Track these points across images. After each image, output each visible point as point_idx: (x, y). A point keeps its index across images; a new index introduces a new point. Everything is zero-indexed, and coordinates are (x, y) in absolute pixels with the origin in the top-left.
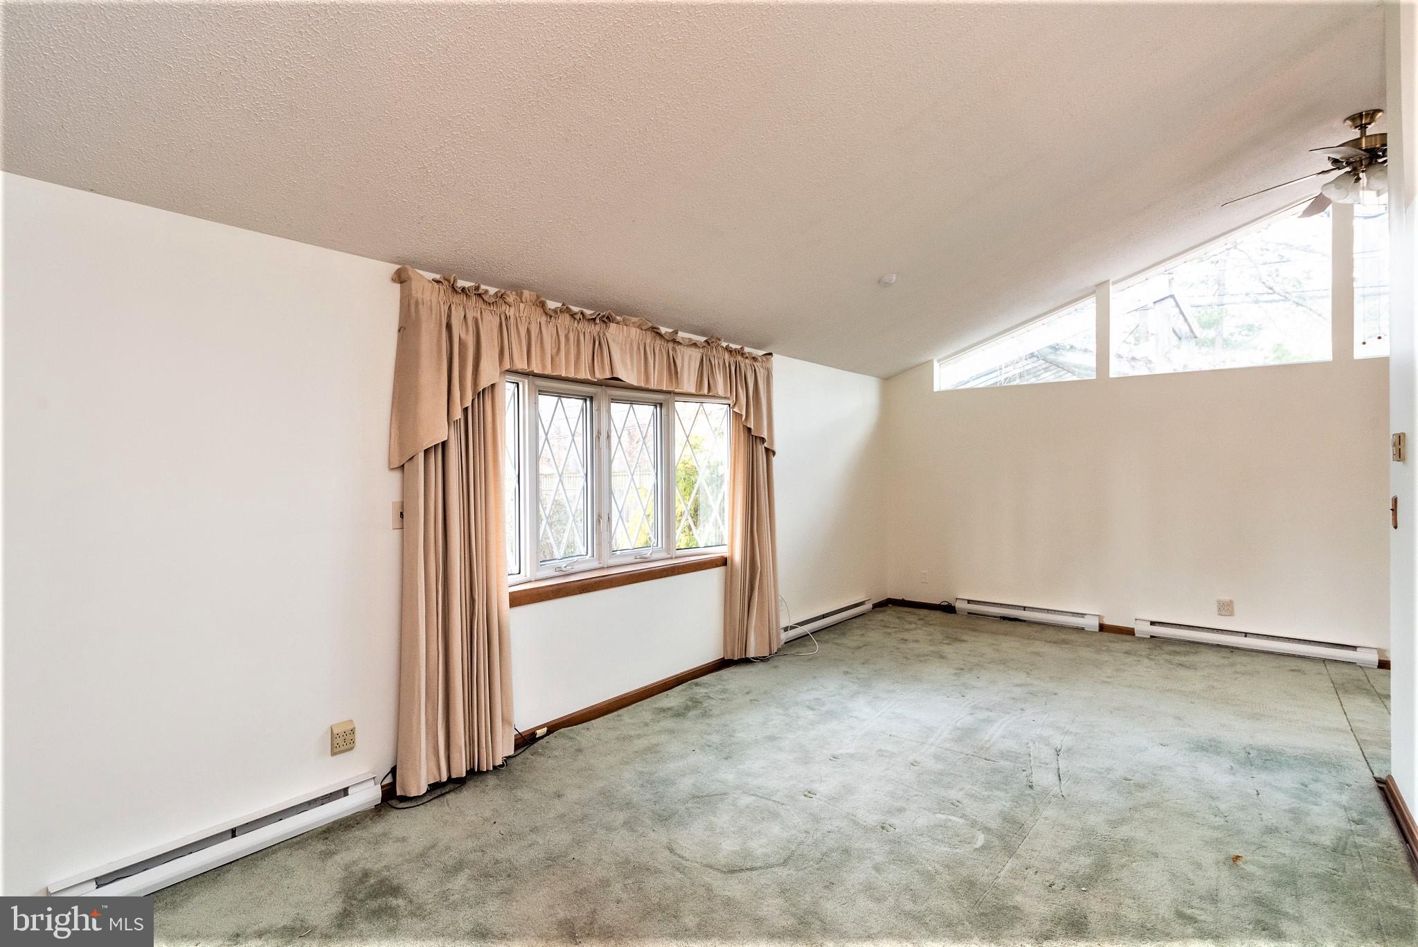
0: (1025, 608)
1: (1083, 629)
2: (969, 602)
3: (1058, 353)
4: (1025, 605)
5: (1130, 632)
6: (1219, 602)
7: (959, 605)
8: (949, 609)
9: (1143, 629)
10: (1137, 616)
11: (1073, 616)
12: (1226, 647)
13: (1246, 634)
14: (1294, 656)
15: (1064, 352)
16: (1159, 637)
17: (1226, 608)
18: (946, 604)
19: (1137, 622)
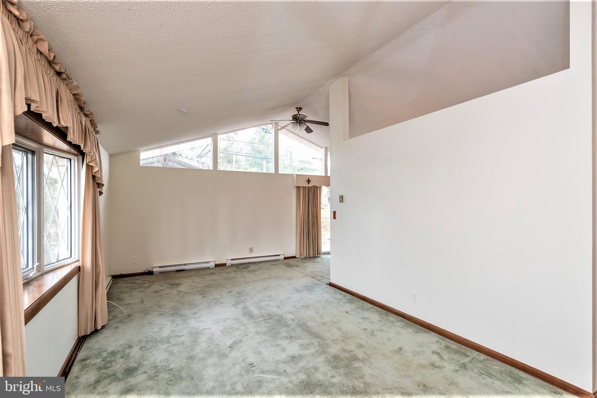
0: (185, 265)
1: (209, 268)
2: (160, 267)
3: (175, 156)
4: (185, 263)
5: (224, 265)
6: (249, 248)
7: (154, 270)
8: (150, 273)
9: (229, 263)
10: (226, 258)
11: (204, 263)
12: (254, 262)
13: (256, 257)
14: (268, 261)
15: (178, 156)
16: (234, 264)
17: (251, 250)
18: (148, 271)
19: (227, 260)
